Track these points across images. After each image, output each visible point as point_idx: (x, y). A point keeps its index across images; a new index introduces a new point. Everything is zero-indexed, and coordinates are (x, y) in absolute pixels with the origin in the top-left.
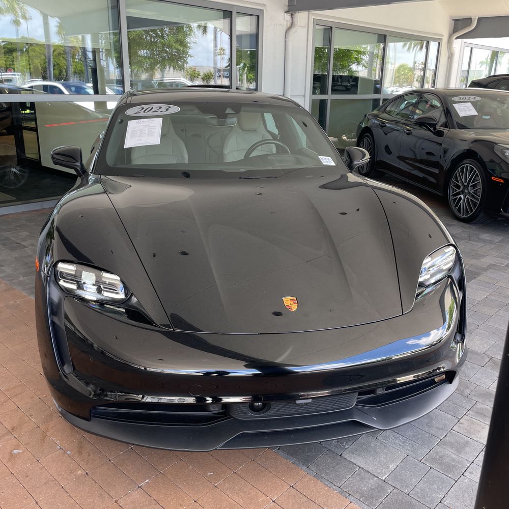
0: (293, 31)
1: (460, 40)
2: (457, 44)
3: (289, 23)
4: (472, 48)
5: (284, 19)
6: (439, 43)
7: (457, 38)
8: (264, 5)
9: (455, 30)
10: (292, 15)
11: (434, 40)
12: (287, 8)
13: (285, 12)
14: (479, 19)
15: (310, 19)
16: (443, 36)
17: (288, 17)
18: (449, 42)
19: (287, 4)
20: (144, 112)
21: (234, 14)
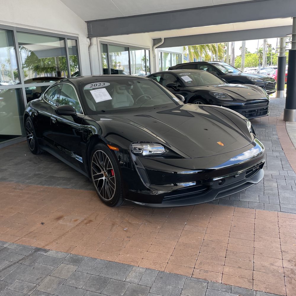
0: (92, 47)
1: (156, 49)
2: (156, 50)
3: (89, 43)
4: (161, 52)
5: (87, 41)
6: (149, 51)
7: (156, 48)
8: (78, 35)
9: (154, 44)
10: (90, 39)
11: (147, 49)
12: (87, 36)
13: (87, 38)
14: (165, 39)
15: (98, 41)
16: (150, 47)
17: (88, 40)
18: (153, 50)
19: (87, 34)
20: (94, 86)
21: (66, 39)
